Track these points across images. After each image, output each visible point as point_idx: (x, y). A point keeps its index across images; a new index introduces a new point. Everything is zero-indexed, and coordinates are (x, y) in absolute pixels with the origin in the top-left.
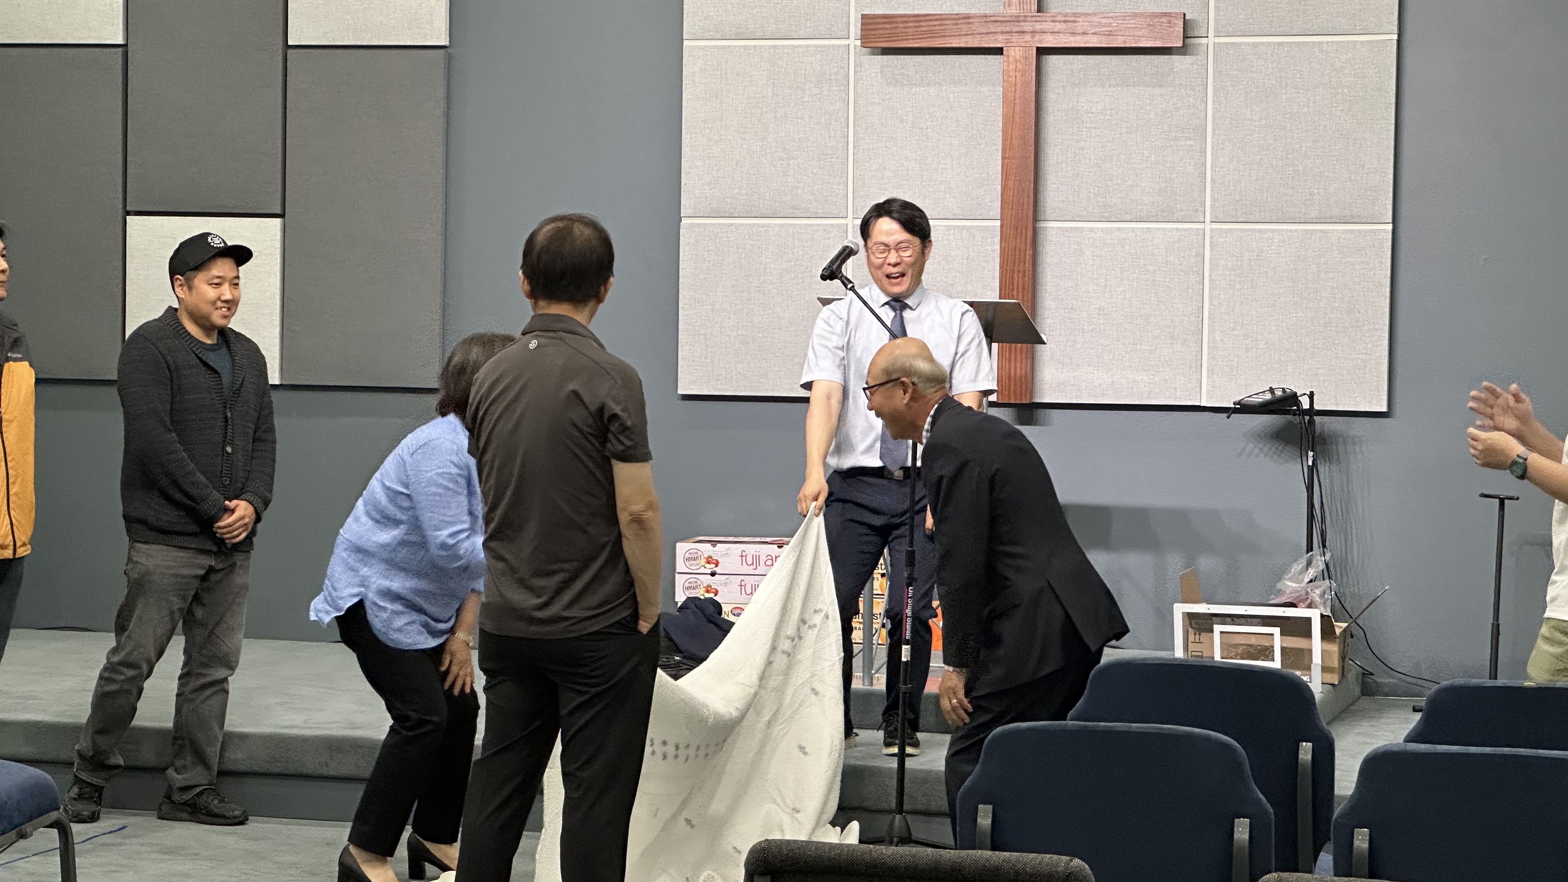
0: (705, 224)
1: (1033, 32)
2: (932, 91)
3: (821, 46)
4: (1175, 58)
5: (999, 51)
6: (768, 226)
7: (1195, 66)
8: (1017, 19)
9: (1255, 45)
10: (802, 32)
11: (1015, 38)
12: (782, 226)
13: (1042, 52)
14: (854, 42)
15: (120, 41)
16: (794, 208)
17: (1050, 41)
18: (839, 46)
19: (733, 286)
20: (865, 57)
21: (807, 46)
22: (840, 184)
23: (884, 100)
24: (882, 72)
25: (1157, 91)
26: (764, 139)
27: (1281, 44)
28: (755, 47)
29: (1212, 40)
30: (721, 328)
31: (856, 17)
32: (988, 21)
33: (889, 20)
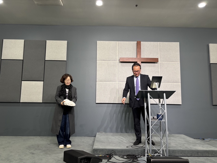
0: (100, 82)
1: (141, 60)
2: (127, 67)
3: (114, 62)
6: (107, 83)
7: (158, 65)
8: (139, 59)
9: (165, 63)
10: (111, 60)
11: (138, 61)
14: (118, 61)
15: (22, 59)
18: (116, 62)
19: (103, 90)
20: (119, 63)
21: (112, 62)
22: (116, 78)
23: (121, 68)
24: (121, 65)
25: (154, 67)
26: (107, 72)
27: (167, 63)
28: (106, 62)
29: (159, 62)
30: (102, 95)
31: (118, 59)
32: (135, 59)
33: (123, 58)
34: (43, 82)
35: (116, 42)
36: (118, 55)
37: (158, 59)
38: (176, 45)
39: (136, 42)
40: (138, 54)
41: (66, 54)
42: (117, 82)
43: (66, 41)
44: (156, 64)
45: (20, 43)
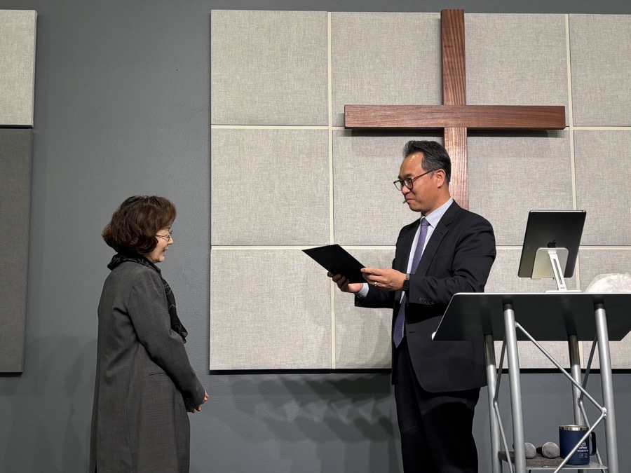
0: (229, 250)
1: (465, 119)
2: (388, 160)
3: (310, 130)
5: (441, 131)
6: (275, 251)
7: (563, 145)
8: (452, 110)
9: (601, 132)
10: (296, 121)
11: (451, 123)
12: (284, 251)
13: (470, 131)
14: (332, 128)
16: (294, 238)
17: (475, 125)
18: (321, 130)
19: (251, 293)
20: (341, 138)
21: (300, 130)
22: (325, 222)
23: (355, 166)
24: (353, 147)
25: (538, 160)
26: (271, 192)
27: (617, 131)
28: (263, 130)
29: (572, 127)
30: (242, 322)
31: (332, 112)
32: (431, 110)
33: (364, 108)
35: (323, 13)
36: (334, 93)
37: (561, 110)
39: (438, 15)
40: (449, 84)
41: (31, 85)
43: (32, 14)
44: (550, 139)
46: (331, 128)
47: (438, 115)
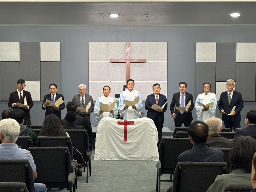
0: (92, 82)
1: (129, 61)
2: (118, 67)
3: (105, 62)
4: (144, 63)
5: (126, 63)
6: (99, 82)
7: (146, 64)
8: (128, 59)
9: (152, 62)
10: (103, 60)
11: (127, 61)
13: (130, 63)
15: (19, 61)
16: (102, 80)
17: (131, 62)
19: (95, 89)
21: (103, 62)
22: (107, 77)
23: (112, 68)
24: (112, 65)
25: (142, 67)
26: (98, 72)
27: (155, 62)
28: (97, 62)
29: (148, 62)
32: (124, 59)
33: (113, 59)
34: (40, 82)
35: (107, 42)
36: (109, 56)
38: (164, 45)
41: (60, 55)
42: (108, 81)
43: (60, 43)
45: (16, 45)
46: (108, 62)
47: (125, 60)
